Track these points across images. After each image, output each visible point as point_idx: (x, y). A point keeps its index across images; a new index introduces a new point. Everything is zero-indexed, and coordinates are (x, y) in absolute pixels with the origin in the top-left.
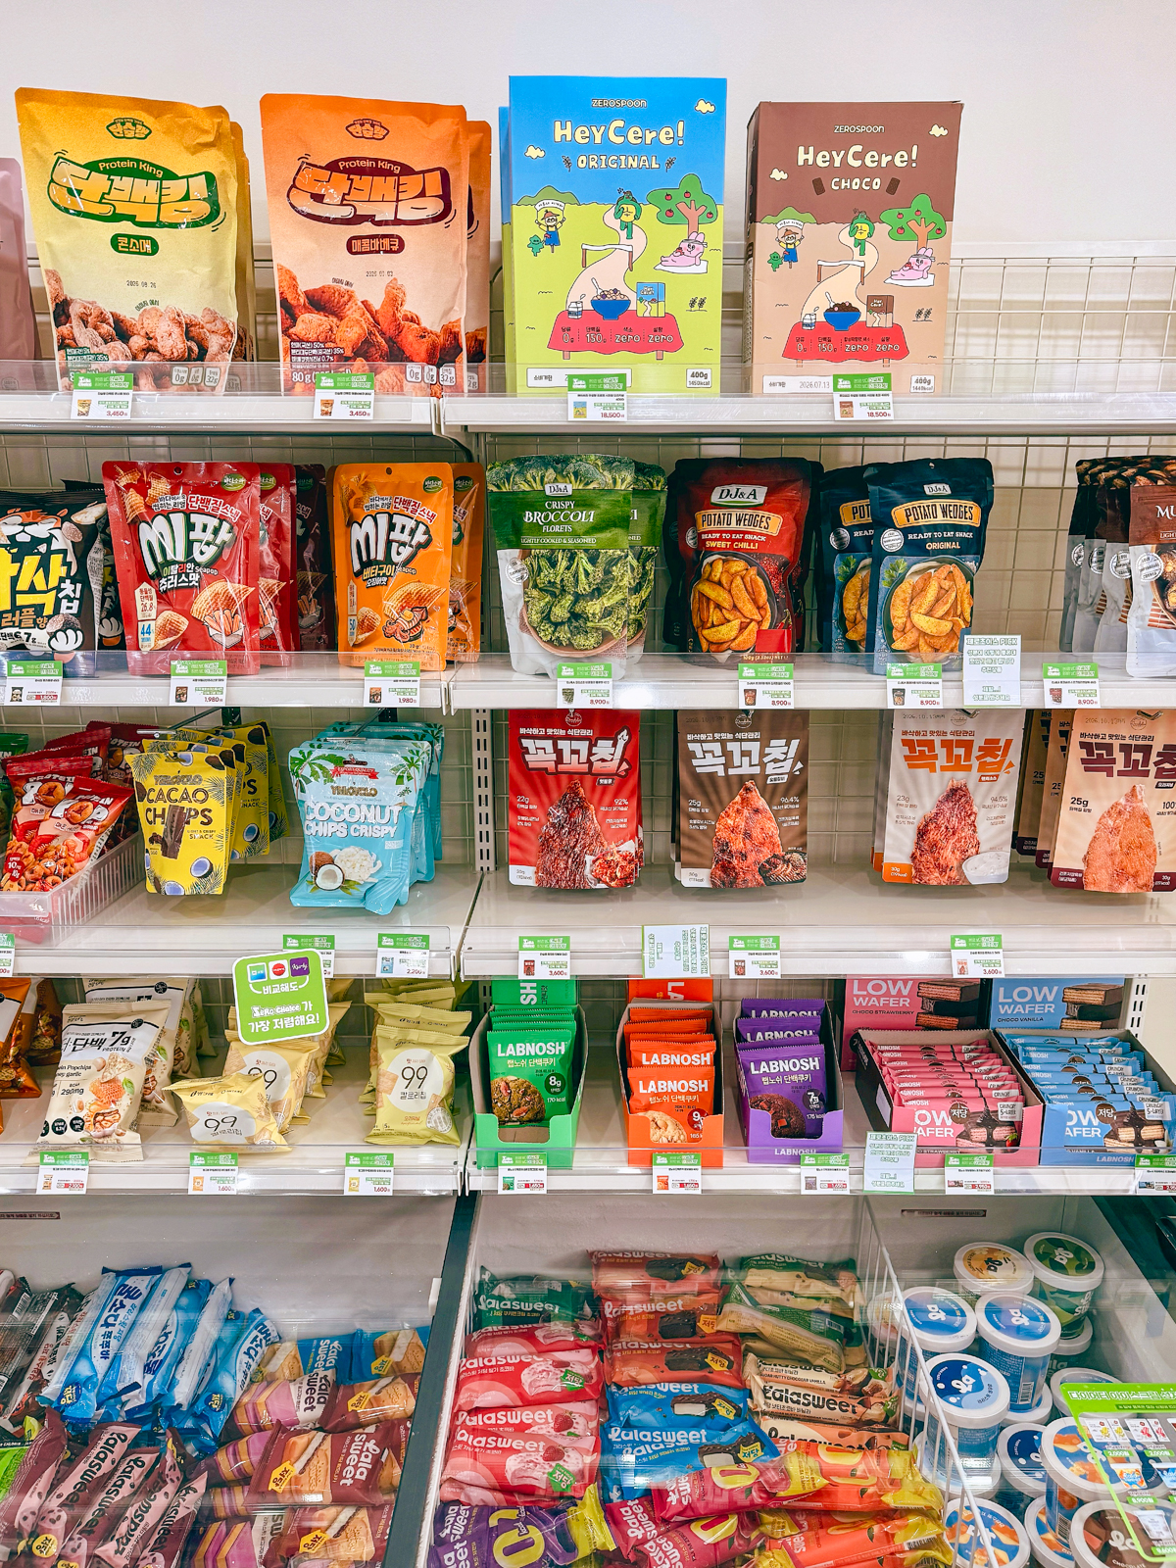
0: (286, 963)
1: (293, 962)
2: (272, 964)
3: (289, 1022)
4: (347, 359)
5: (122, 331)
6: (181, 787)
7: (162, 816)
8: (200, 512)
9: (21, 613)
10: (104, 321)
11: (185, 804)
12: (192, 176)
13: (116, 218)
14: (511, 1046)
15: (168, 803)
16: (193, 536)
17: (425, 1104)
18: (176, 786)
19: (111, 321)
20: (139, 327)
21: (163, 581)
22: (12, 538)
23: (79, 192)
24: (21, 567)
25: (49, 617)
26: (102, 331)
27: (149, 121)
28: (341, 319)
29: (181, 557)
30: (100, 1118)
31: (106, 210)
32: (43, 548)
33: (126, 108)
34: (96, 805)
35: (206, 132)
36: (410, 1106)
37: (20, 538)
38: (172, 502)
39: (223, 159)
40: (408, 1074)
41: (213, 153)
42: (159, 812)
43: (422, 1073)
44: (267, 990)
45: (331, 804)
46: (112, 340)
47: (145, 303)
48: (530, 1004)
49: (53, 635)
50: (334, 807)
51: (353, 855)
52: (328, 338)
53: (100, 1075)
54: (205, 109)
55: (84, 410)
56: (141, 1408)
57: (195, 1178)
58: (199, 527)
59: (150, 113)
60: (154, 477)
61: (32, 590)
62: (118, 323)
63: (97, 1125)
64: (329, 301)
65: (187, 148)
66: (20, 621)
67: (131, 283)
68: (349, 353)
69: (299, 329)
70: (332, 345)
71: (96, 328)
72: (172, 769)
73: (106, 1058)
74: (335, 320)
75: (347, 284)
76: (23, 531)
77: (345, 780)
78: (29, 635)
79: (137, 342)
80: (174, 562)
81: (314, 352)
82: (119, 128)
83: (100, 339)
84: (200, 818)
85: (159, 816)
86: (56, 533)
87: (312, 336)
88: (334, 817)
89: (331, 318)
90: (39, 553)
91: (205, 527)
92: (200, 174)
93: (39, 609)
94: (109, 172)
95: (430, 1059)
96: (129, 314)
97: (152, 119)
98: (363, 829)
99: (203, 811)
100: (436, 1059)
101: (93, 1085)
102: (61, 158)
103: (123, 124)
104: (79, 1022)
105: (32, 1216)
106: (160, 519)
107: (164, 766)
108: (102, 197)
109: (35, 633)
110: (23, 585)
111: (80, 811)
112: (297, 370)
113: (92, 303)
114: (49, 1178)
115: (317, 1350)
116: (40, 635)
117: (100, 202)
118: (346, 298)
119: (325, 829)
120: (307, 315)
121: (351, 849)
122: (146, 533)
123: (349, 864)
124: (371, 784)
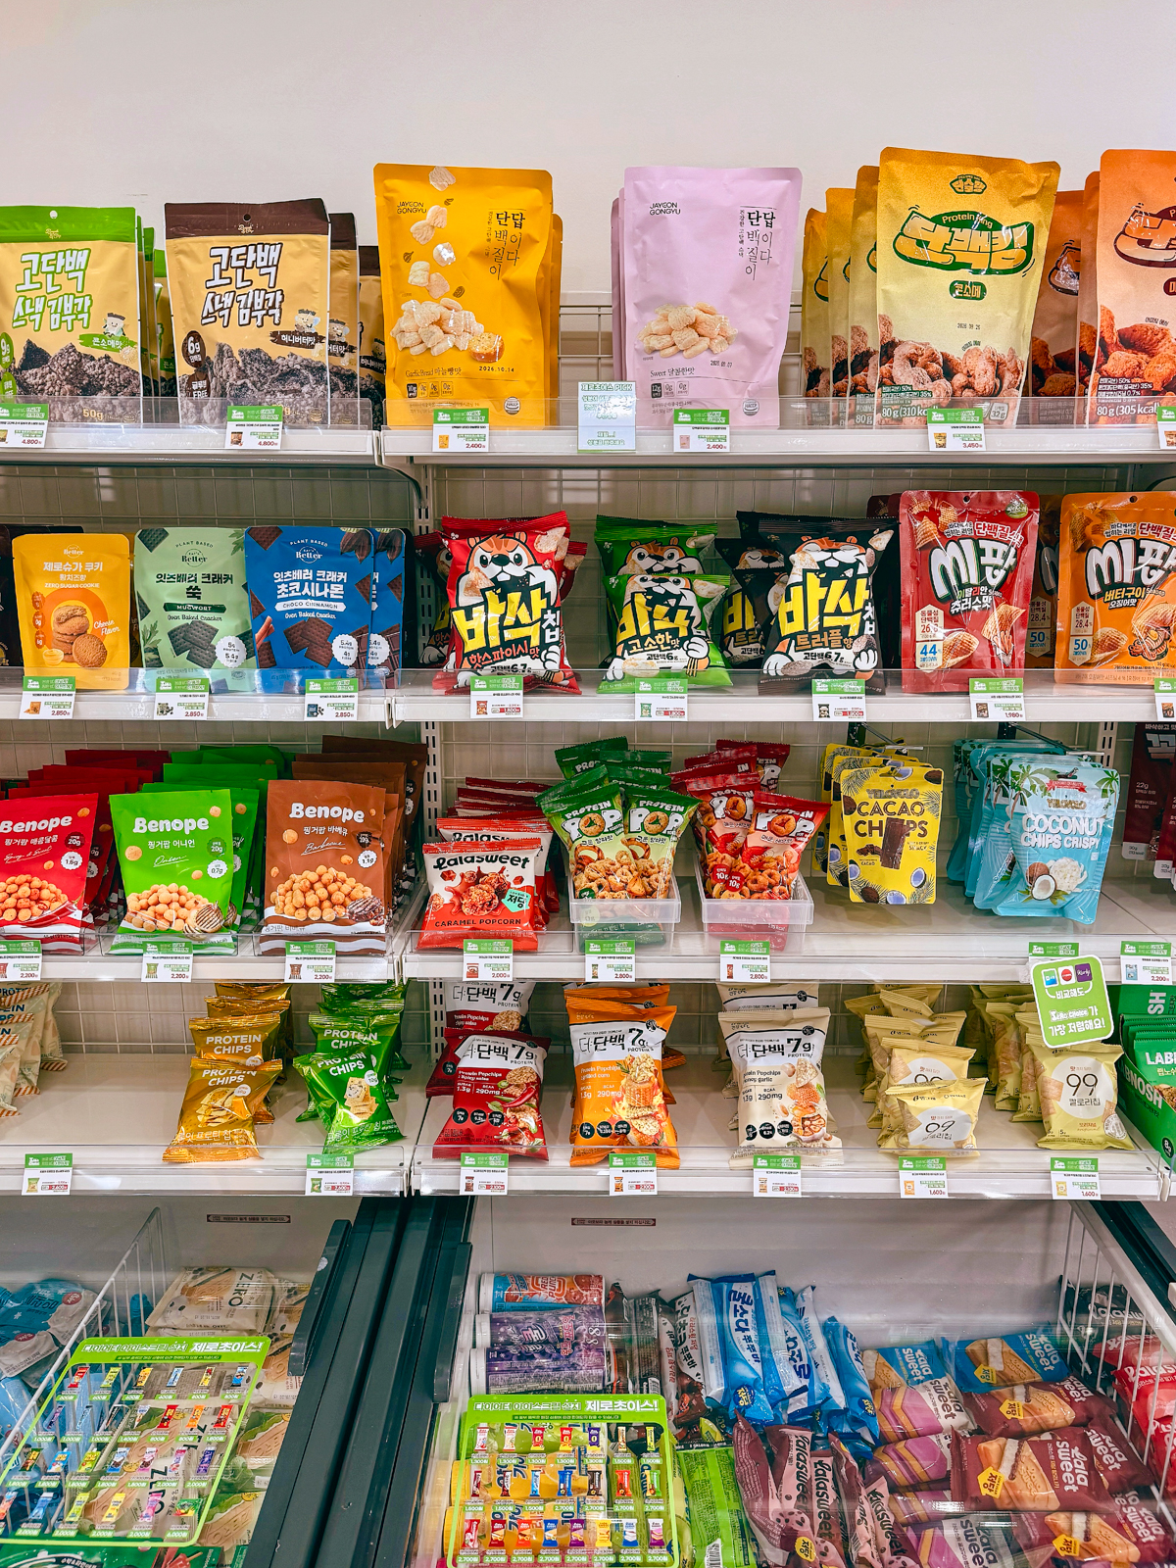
0: (1071, 969)
1: (1077, 968)
2: (1061, 970)
3: (1080, 1027)
4: (1156, 393)
5: (949, 369)
6: (899, 801)
7: (880, 828)
8: (988, 538)
9: (829, 634)
10: (935, 360)
11: (904, 817)
12: (1015, 227)
13: (955, 266)
14: (1159, 1055)
15: (886, 816)
16: (984, 561)
17: (1100, 1111)
18: (893, 799)
19: (941, 360)
20: (963, 365)
21: (957, 603)
22: (821, 563)
23: (927, 243)
24: (828, 591)
25: (854, 638)
26: (931, 369)
27: (985, 176)
28: (1152, 355)
29: (974, 580)
30: (807, 1123)
31: (947, 259)
32: (849, 573)
33: (968, 166)
34: (797, 818)
35: (1032, 186)
36: (1080, 1113)
37: (828, 564)
38: (960, 529)
39: (1040, 210)
40: (1074, 1081)
41: (1032, 206)
42: (876, 824)
43: (1090, 1080)
44: (1059, 995)
45: (1048, 817)
46: (939, 378)
47: (970, 344)
48: (1156, 1014)
49: (858, 655)
50: (1051, 819)
51: (1065, 866)
52: (1135, 373)
53: (793, 1081)
54: (1032, 165)
55: (941, 443)
56: (803, 1412)
57: (906, 1183)
58: (989, 553)
59: (987, 169)
60: (944, 505)
61: (838, 612)
62: (947, 360)
63: (807, 1129)
64: (1140, 339)
65: (1011, 201)
66: (830, 642)
67: (960, 326)
68: (1158, 387)
69: (1108, 367)
70: (1139, 380)
71: (925, 367)
72: (884, 784)
73: (795, 1064)
74: (1145, 356)
75: (1162, 322)
76: (832, 557)
77: (1060, 794)
78: (839, 654)
79: (959, 379)
80: (969, 585)
81: (1120, 387)
82: (963, 184)
83: (927, 378)
84: (918, 830)
85: (876, 828)
86: (862, 558)
87: (1118, 372)
88: (1051, 830)
89: (1140, 355)
90: (846, 577)
91: (995, 553)
92: (1022, 224)
93: (845, 629)
94: (950, 225)
95: (1098, 1067)
96: (956, 353)
97: (987, 175)
98: (1075, 841)
99: (920, 823)
100: (1103, 1066)
101: (790, 1090)
102: (914, 212)
103: (965, 180)
104: (745, 1029)
105: (629, 1222)
106: (952, 545)
107: (877, 780)
108: (944, 248)
109: (843, 652)
110: (830, 608)
111: (783, 824)
112: (1102, 405)
113: (925, 344)
114: (763, 1181)
115: (904, 1359)
116: (847, 655)
117: (942, 252)
118: (1160, 336)
119: (1042, 842)
120: (1117, 353)
121: (1063, 861)
122: (941, 558)
123: (1061, 875)
124: (1080, 797)
